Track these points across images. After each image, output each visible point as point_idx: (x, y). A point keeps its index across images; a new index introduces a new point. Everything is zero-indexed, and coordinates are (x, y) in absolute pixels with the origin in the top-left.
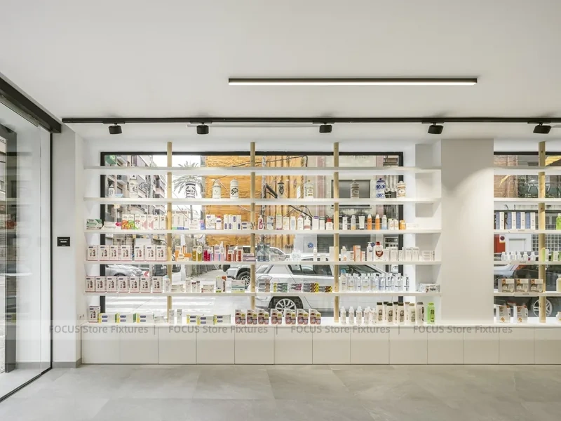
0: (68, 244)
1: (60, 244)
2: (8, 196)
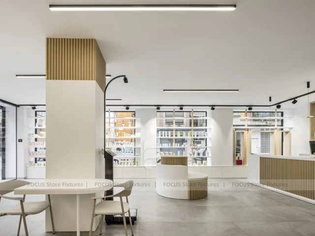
0: (22, 141)
1: (19, 141)
2: (3, 126)
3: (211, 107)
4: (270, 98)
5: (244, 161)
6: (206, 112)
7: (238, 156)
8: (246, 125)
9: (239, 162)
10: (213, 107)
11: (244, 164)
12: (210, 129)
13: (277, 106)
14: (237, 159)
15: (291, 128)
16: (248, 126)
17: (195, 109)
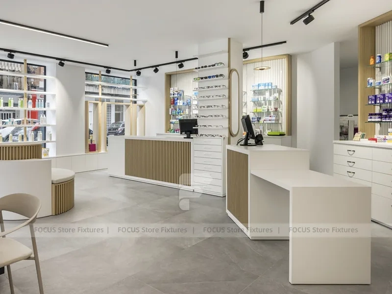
3: (59, 61)
4: (135, 61)
5: (98, 145)
6: (45, 67)
7: (91, 138)
8: (100, 94)
9: (92, 148)
10: (61, 62)
11: (97, 150)
12: (54, 96)
13: (137, 73)
14: (89, 143)
15: (145, 102)
16: (103, 94)
17: (30, 59)
